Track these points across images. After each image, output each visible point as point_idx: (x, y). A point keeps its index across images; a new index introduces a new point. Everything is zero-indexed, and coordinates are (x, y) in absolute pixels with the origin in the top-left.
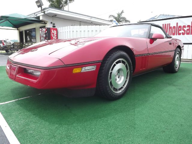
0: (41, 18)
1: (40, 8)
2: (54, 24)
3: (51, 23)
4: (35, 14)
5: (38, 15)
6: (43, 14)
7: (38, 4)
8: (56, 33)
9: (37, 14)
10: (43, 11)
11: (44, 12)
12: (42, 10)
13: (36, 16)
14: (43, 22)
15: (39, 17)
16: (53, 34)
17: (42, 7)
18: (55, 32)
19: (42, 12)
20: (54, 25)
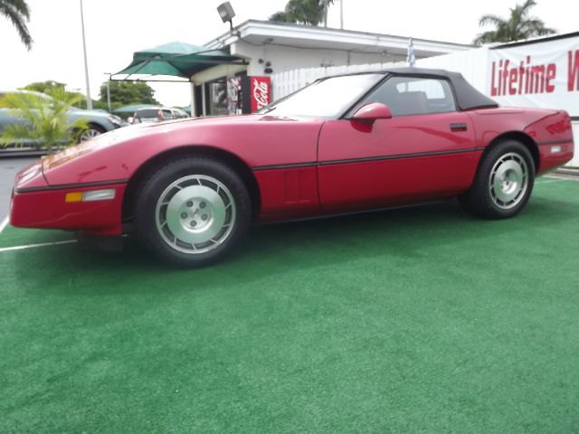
0: (233, 51)
1: (228, 23)
2: (268, 64)
3: (261, 61)
4: (221, 40)
5: (227, 43)
6: (236, 38)
7: (224, 14)
8: (266, 89)
9: (224, 41)
10: (235, 32)
11: (238, 35)
12: (232, 29)
13: (222, 46)
14: (241, 61)
15: (227, 49)
16: (258, 91)
17: (233, 19)
18: (263, 87)
19: (232, 35)
20: (269, 67)
